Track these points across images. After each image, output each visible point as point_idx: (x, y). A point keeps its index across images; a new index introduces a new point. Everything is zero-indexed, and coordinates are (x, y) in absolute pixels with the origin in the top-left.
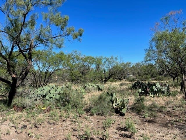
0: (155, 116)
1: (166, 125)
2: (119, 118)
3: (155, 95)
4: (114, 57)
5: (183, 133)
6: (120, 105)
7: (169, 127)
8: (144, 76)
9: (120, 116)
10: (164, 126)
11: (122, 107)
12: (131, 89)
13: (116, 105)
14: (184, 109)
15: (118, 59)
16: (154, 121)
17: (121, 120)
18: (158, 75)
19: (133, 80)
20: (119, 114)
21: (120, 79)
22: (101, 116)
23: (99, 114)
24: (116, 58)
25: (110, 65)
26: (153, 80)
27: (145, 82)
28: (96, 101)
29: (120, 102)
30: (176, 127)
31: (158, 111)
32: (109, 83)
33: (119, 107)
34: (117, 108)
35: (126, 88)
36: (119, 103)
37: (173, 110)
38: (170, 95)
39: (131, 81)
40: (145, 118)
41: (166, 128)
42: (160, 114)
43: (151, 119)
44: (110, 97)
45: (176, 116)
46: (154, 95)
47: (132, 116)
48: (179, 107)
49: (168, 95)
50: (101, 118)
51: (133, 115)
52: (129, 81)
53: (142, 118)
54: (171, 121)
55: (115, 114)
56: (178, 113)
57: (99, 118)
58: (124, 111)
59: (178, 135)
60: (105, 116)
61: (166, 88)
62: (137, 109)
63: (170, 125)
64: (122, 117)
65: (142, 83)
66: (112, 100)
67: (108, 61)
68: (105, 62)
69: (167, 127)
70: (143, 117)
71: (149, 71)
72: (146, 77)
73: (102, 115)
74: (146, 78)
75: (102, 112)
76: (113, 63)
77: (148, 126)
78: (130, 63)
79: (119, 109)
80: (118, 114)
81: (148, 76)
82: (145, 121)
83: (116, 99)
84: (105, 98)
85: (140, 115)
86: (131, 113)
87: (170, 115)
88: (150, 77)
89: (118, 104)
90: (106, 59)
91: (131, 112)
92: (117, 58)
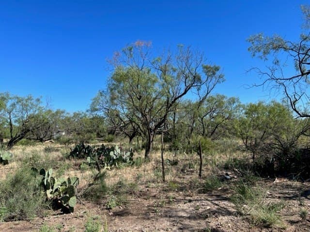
0: (125, 203)
1: (146, 216)
2: (61, 220)
3: (113, 166)
4: (35, 98)
5: (174, 225)
6: (61, 190)
7: (152, 217)
8: (87, 136)
9: (63, 214)
10: (144, 218)
11: (68, 195)
12: (68, 158)
13: (51, 193)
14: (160, 184)
15: (42, 102)
16: (127, 211)
17: (68, 222)
18: (107, 134)
19: (68, 142)
20: (59, 211)
21: (41, 140)
22: (17, 222)
23: (11, 218)
24: (38, 100)
25: (24, 112)
26: (100, 142)
27: (88, 145)
28: (6, 190)
29: (61, 186)
30: (161, 216)
31: (127, 193)
32: (19, 147)
33: (60, 196)
34: (57, 199)
35: (59, 156)
36: (59, 187)
37: (147, 188)
38: (135, 164)
39: (65, 143)
40: (111, 209)
41: (149, 222)
42: (131, 198)
43: (120, 210)
44: (39, 178)
45: (153, 197)
46: (111, 165)
47: (87, 210)
48: (153, 182)
49: (131, 164)
50: (18, 226)
51: (88, 208)
52: (61, 144)
53: (106, 211)
54: (150, 208)
55: (52, 212)
56: (154, 192)
57: (14, 226)
58: (72, 202)
59: (170, 230)
60: (28, 221)
61: (129, 154)
62: (94, 195)
63: (152, 215)
64: (67, 215)
65: (89, 146)
66: (45, 183)
67: (20, 104)
68: (14, 105)
69: (149, 219)
70: (107, 209)
71: (94, 128)
72: (89, 136)
73: (19, 220)
74: (90, 138)
75: (22, 211)
76: (31, 108)
77: (120, 224)
78: (63, 112)
79: (59, 200)
80: (57, 210)
81: (92, 135)
82: (112, 215)
83: (54, 180)
84: (29, 181)
85: (100, 204)
86: (83, 205)
87: (145, 197)
88: (96, 136)
89: (57, 190)
90: (16, 100)
91: (83, 202)
92: (41, 100)
